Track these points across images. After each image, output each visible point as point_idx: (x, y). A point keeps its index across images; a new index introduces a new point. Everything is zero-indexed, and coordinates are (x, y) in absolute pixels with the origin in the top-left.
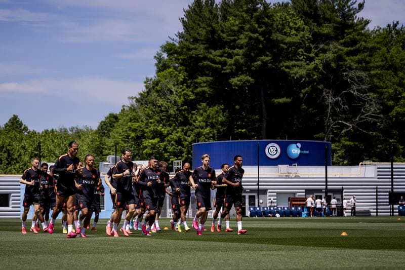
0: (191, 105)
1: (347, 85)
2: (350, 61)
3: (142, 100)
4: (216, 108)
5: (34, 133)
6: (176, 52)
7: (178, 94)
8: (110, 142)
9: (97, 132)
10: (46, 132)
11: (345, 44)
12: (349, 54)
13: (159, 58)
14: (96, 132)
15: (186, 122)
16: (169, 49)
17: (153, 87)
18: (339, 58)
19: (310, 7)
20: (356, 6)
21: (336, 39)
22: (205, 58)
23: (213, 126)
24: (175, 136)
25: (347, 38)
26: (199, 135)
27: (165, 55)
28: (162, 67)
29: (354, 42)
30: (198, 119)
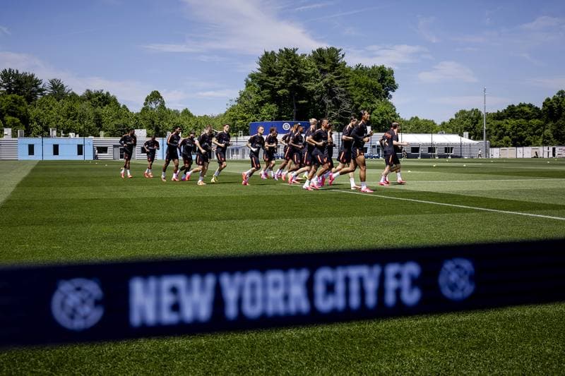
0: (261, 104)
1: (334, 94)
2: (336, 82)
3: (239, 101)
4: (274, 105)
6: (255, 78)
7: (255, 98)
11: (335, 75)
12: (337, 79)
13: (247, 81)
15: (257, 112)
16: (252, 77)
17: (243, 95)
18: (332, 81)
19: (321, 56)
20: (341, 56)
21: (330, 72)
22: (266, 81)
23: (271, 114)
24: (252, 119)
25: (336, 71)
26: (263, 119)
27: (250, 80)
28: (248, 84)
29: (339, 73)
30: (264, 111)
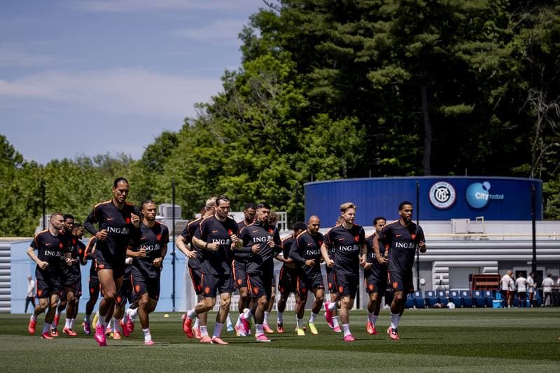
0: (303, 117)
3: (219, 109)
4: (345, 122)
5: (34, 165)
6: (276, 27)
8: (163, 181)
9: (142, 164)
10: (55, 163)
13: (248, 38)
14: (140, 165)
15: (293, 147)
16: (265, 21)
17: (238, 87)
22: (326, 37)
23: (339, 154)
24: (275, 170)
26: (315, 168)
27: (257, 33)
28: (252, 52)
30: (315, 142)
